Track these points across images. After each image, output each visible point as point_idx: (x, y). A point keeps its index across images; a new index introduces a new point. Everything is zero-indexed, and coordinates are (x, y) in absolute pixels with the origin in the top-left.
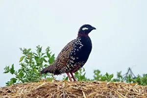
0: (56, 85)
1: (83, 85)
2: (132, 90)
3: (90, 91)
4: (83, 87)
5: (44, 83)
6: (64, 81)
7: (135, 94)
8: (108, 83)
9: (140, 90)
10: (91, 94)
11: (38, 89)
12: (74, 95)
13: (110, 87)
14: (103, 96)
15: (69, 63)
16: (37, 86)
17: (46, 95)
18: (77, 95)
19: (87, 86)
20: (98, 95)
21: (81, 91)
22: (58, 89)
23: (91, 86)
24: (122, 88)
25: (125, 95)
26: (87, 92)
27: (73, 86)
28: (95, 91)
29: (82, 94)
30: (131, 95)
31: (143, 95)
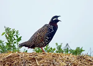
0: (19, 55)
1: (36, 55)
2: (68, 58)
3: (41, 59)
4: (36, 56)
5: (11, 54)
6: (24, 53)
7: (70, 61)
8: (52, 54)
9: (73, 58)
10: (41, 61)
11: (7, 58)
12: (30, 62)
13: (53, 56)
14: (49, 62)
15: (44, 41)
16: (7, 55)
17: (12, 62)
18: (32, 61)
19: (39, 55)
20: (46, 61)
21: (35, 59)
22: (20, 58)
23: (41, 56)
24: (61, 57)
25: (63, 62)
26: (39, 60)
27: (30, 56)
28: (44, 59)
29: (36, 61)
30: (67, 61)
31: (75, 61)
